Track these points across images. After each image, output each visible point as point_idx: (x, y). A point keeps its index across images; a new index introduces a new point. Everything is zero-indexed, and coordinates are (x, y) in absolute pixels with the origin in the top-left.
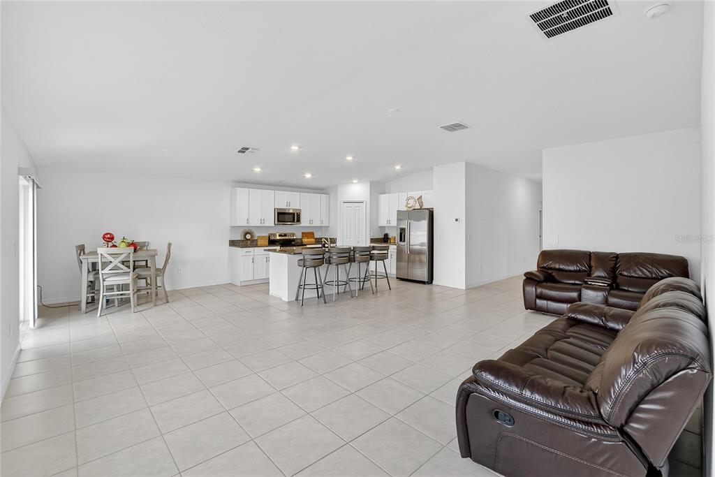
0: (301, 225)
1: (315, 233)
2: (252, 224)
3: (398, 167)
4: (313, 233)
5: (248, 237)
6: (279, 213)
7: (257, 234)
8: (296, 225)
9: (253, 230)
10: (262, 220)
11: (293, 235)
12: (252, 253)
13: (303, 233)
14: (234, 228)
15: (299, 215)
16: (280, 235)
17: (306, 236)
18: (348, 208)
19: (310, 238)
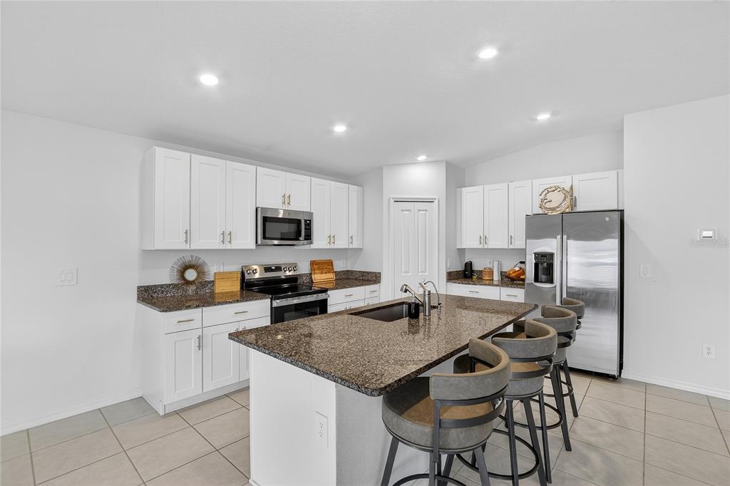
0: (313, 246)
1: (335, 263)
2: (199, 243)
3: (543, 117)
4: (330, 263)
5: (191, 275)
6: (265, 219)
7: (213, 268)
8: (302, 246)
9: (204, 258)
10: (227, 236)
11: (295, 267)
12: (197, 324)
13: (313, 263)
14: (150, 255)
15: (309, 225)
16: (268, 269)
17: (319, 269)
18: (404, 212)
19: (326, 273)
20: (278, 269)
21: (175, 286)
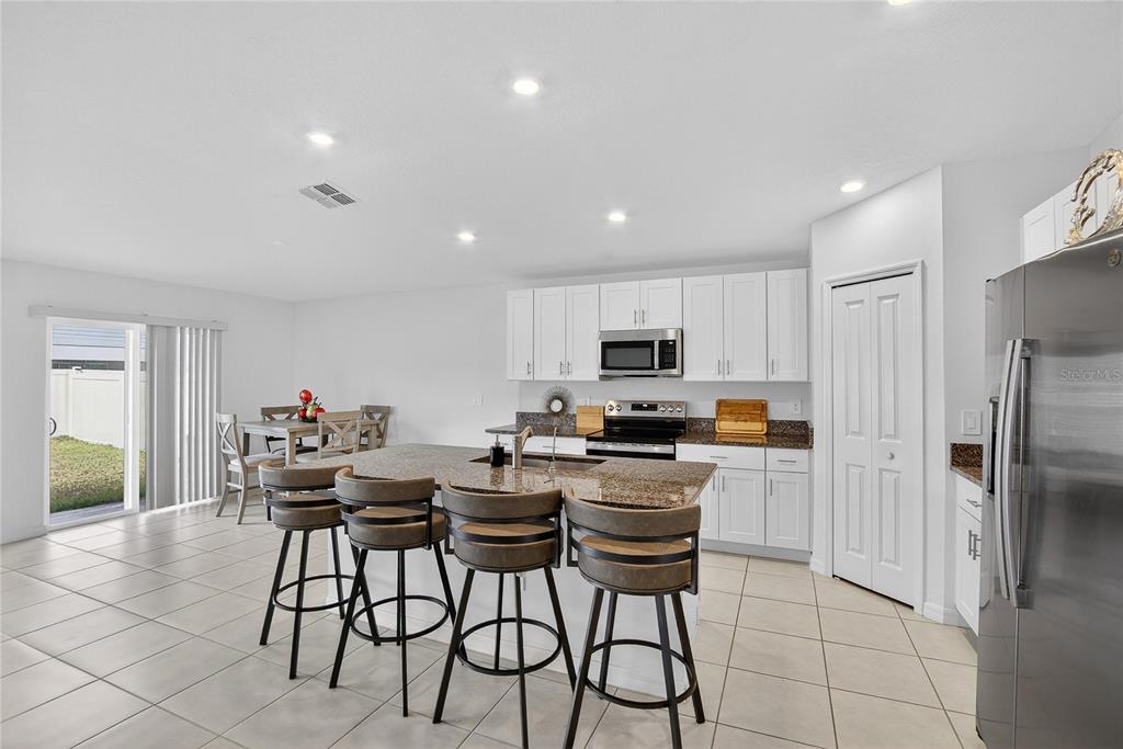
4: (760, 407)
5: (557, 406)
7: (578, 400)
9: (567, 390)
10: (566, 367)
11: (678, 407)
13: (720, 403)
15: (672, 347)
16: (637, 407)
17: (730, 413)
18: (851, 307)
19: (746, 421)
20: (653, 407)
21: (544, 415)
